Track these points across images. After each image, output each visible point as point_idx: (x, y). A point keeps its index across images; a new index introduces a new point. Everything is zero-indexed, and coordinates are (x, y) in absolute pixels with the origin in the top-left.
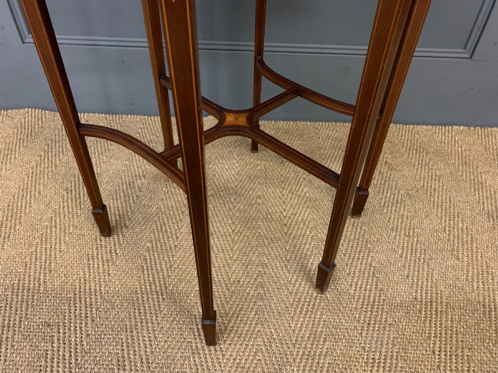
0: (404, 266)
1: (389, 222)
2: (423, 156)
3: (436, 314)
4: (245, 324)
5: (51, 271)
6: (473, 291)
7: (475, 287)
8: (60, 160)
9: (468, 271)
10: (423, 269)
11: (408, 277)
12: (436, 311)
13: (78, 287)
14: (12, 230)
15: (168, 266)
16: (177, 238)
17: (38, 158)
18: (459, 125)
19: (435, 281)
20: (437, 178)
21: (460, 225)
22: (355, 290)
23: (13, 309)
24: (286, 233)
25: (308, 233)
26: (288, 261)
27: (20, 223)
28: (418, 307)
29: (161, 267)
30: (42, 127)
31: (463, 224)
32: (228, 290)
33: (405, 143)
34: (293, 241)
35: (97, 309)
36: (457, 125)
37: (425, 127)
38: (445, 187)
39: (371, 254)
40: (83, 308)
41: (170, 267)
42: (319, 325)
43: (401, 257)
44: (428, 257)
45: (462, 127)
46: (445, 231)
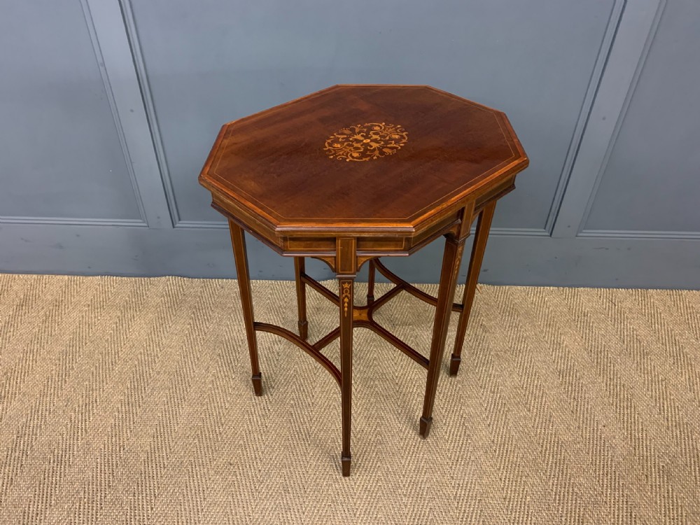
0: (487, 417)
1: (479, 380)
2: (514, 319)
3: (507, 453)
4: (369, 462)
5: (222, 425)
6: (536, 435)
7: (539, 432)
8: (207, 328)
9: (535, 420)
10: (502, 419)
11: (489, 425)
12: (507, 451)
13: (245, 436)
14: (185, 392)
15: (309, 419)
16: (313, 396)
17: (189, 326)
18: (550, 286)
19: (509, 428)
20: (523, 340)
21: (536, 382)
22: (449, 436)
23: (203, 453)
24: (397, 391)
25: (415, 391)
26: (399, 414)
27: (190, 386)
28: (494, 448)
29: (304, 420)
30: (184, 295)
31: (538, 381)
32: (355, 437)
33: (500, 304)
34: (403, 398)
35: (263, 453)
36: (547, 286)
37: (519, 287)
38: (529, 348)
39: (463, 408)
40: (252, 452)
41: (311, 420)
42: (421, 462)
43: (486, 409)
44: (506, 409)
45: (552, 288)
46: (522, 388)
